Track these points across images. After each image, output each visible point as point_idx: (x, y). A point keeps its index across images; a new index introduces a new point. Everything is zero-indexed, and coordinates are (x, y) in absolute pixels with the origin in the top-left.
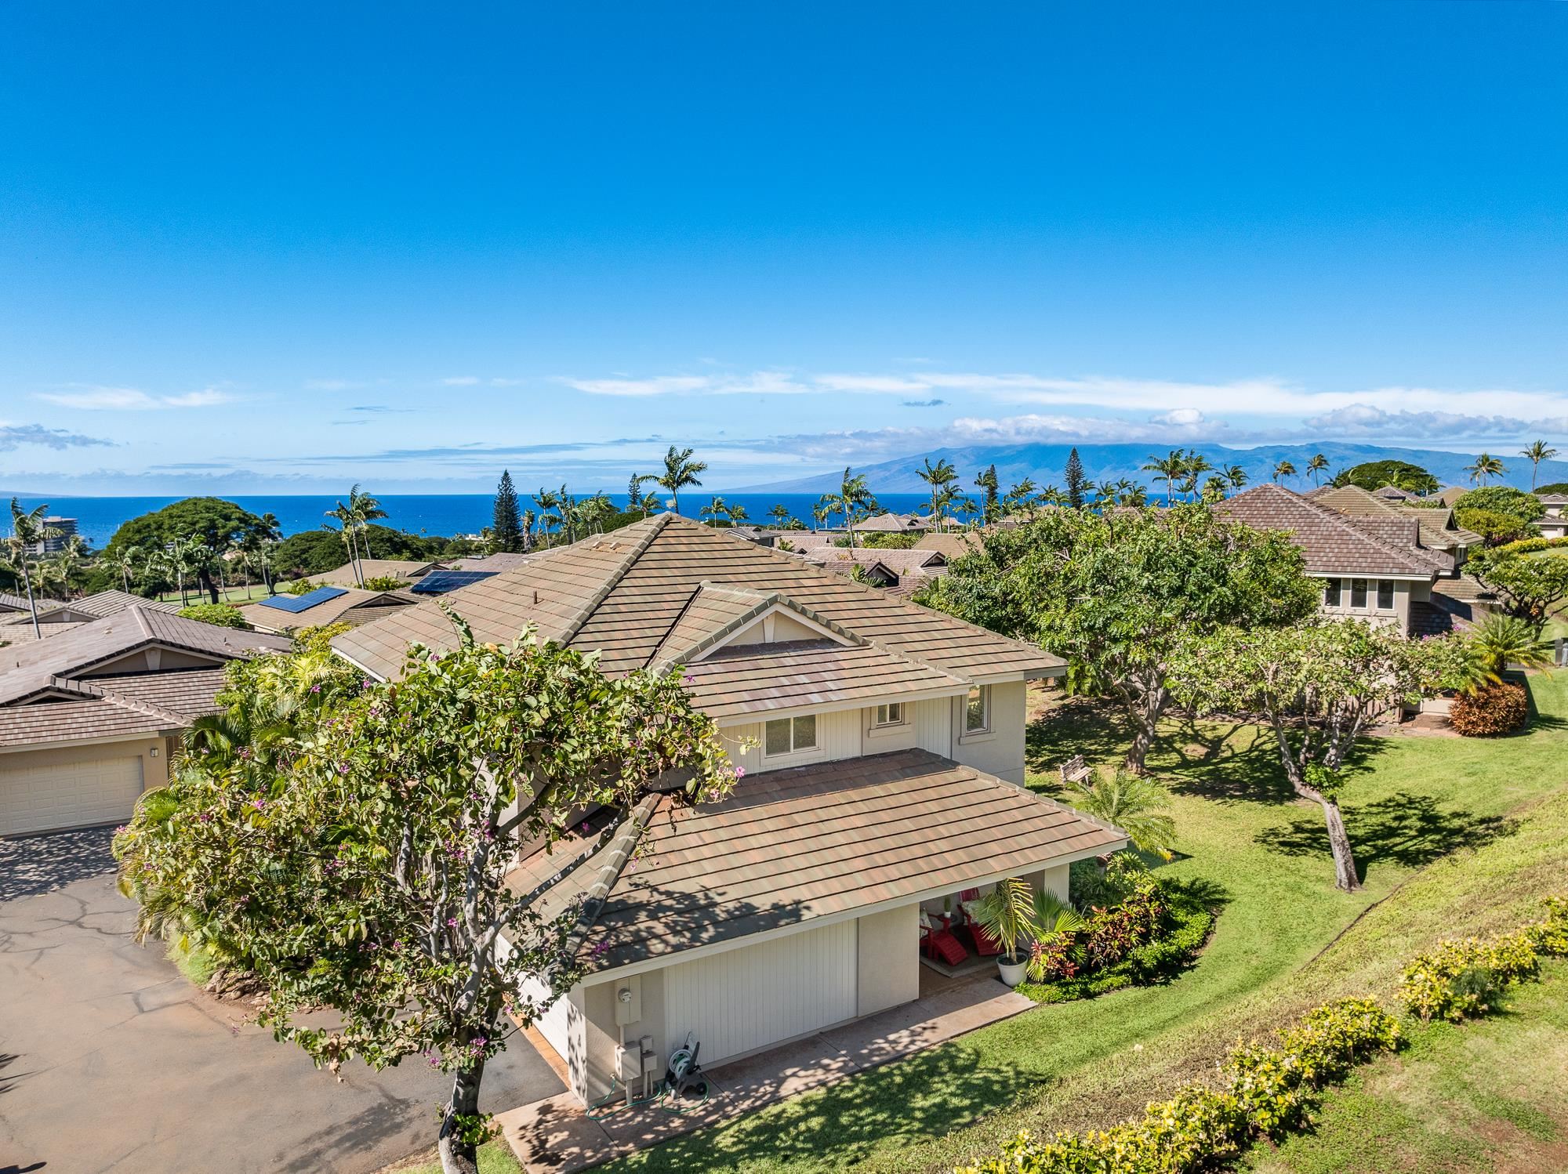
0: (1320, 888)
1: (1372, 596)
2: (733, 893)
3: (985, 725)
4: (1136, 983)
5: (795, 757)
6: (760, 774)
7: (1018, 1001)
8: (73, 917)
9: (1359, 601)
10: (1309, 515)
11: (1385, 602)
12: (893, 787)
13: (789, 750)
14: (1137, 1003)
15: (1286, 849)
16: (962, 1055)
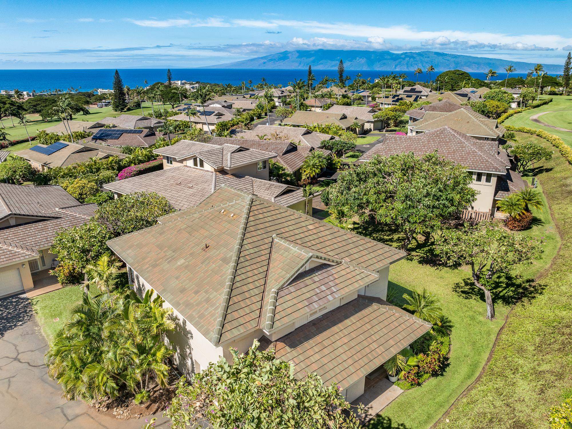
0: (481, 318)
1: (484, 178)
6: (307, 323)
7: (397, 390)
8: (15, 356)
9: (479, 179)
10: (461, 143)
11: (488, 180)
15: (464, 295)
16: (385, 422)
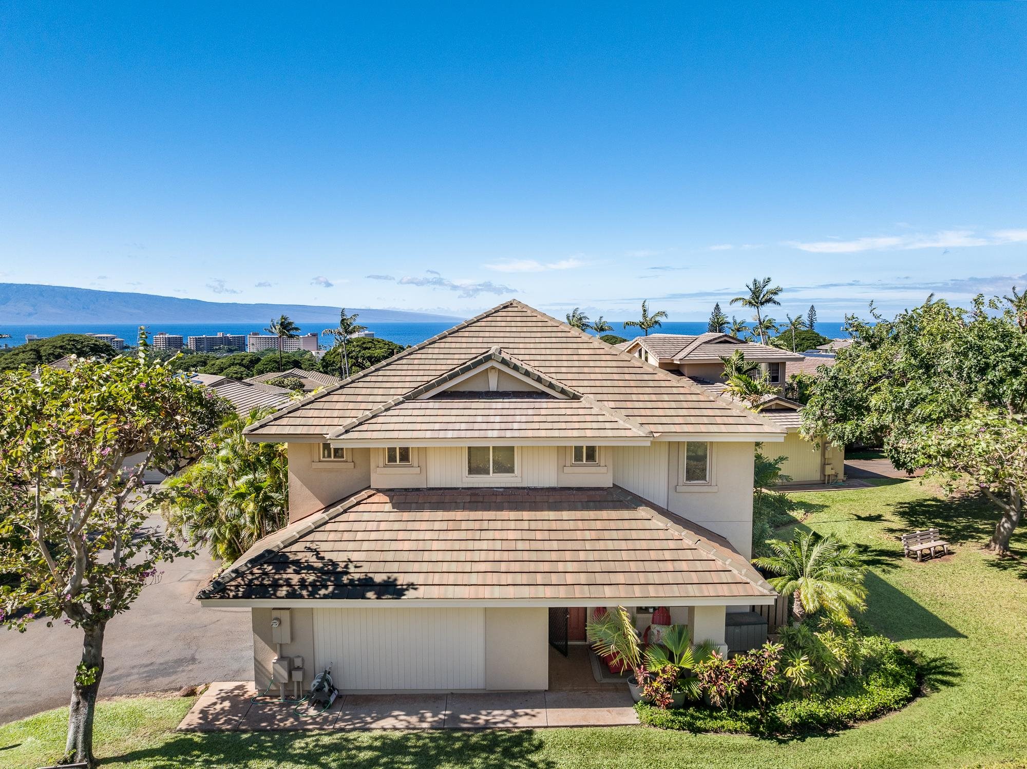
2: (366, 568)
3: (707, 479)
4: (754, 732)
5: (494, 480)
6: (462, 488)
7: (630, 715)
12: (565, 515)
13: (488, 473)
14: (743, 749)
